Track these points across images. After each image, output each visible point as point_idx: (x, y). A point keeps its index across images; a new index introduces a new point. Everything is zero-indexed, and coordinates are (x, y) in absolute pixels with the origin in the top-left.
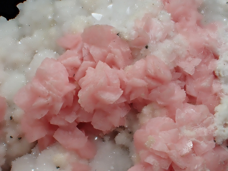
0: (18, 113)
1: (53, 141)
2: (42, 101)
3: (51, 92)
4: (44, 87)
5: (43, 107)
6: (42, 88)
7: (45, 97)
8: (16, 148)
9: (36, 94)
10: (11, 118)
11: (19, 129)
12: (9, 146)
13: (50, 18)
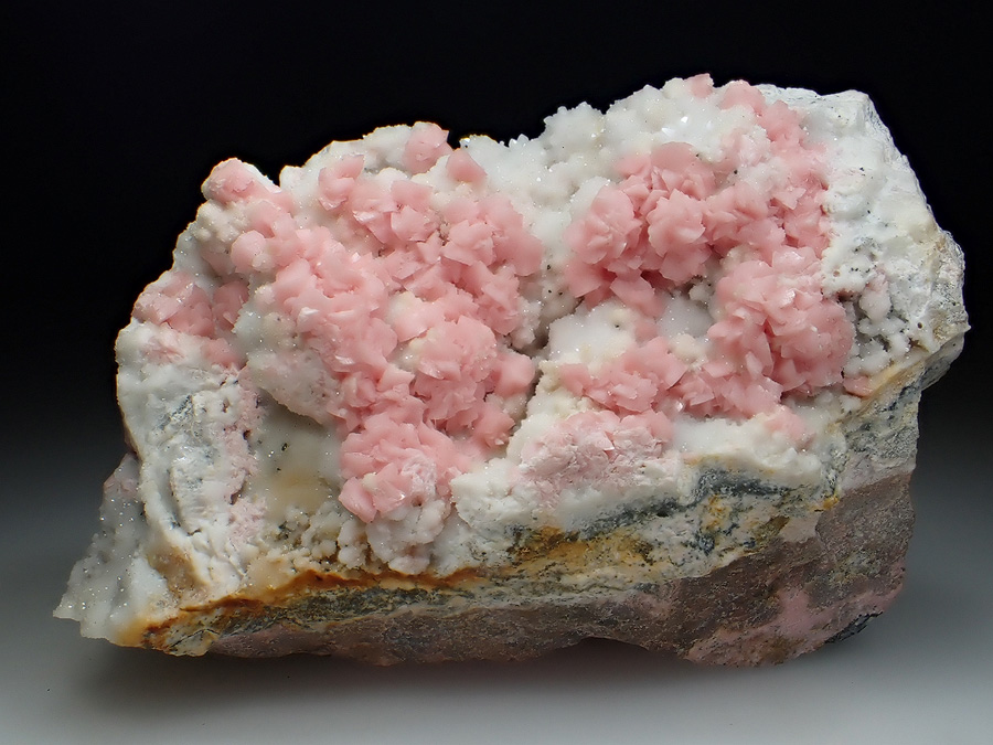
0: (559, 259)
1: (608, 295)
2: (600, 240)
3: (612, 229)
4: (604, 221)
5: (600, 249)
6: (601, 224)
7: (604, 235)
8: (555, 307)
9: (592, 232)
10: (549, 267)
11: (561, 280)
12: (545, 303)
13: (593, 136)
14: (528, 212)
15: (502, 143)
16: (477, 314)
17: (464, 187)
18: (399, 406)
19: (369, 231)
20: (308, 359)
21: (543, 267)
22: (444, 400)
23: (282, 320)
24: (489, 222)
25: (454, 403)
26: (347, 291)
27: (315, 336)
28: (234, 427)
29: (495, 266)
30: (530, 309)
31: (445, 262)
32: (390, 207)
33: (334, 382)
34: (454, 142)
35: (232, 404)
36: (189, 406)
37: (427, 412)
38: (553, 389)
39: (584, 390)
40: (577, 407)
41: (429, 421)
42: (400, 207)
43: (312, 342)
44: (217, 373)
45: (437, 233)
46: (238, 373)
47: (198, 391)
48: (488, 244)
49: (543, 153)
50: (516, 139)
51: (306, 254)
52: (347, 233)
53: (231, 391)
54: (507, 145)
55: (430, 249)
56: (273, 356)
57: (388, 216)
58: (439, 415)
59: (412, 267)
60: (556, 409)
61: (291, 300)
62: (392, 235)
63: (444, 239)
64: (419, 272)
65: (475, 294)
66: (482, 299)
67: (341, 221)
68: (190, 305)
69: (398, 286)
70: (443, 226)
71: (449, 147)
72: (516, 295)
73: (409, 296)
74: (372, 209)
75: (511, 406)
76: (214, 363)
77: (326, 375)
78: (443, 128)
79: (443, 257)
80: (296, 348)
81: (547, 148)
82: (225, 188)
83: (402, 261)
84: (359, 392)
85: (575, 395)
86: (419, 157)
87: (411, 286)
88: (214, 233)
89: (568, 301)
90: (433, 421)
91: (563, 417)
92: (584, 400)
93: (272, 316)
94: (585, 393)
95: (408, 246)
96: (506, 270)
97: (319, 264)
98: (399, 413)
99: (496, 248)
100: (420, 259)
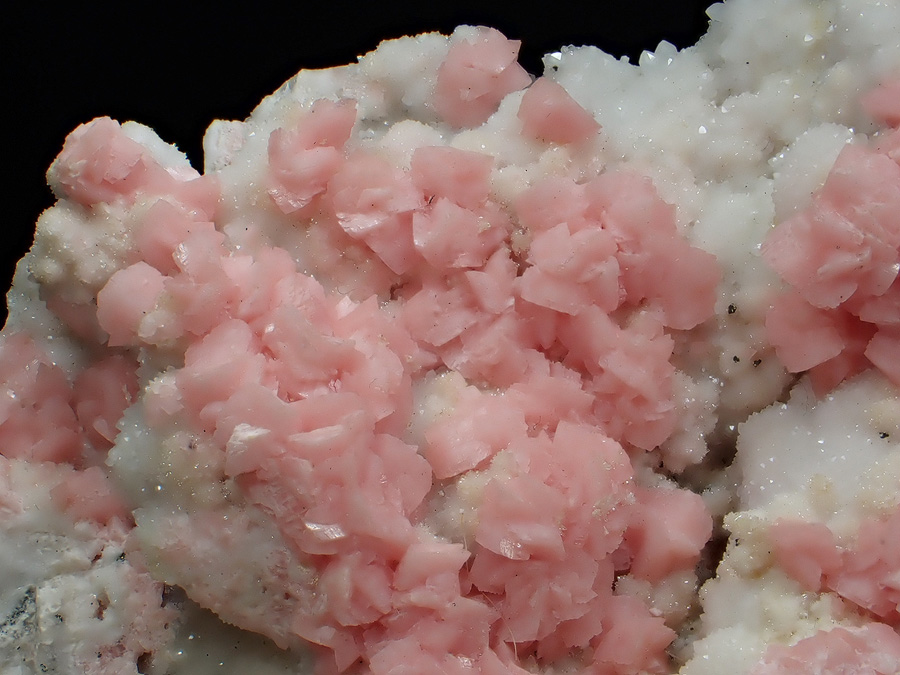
0: (752, 294)
1: (859, 366)
2: (845, 261)
3: (870, 236)
4: (851, 221)
5: (844, 277)
6: (845, 226)
7: (852, 249)
8: (749, 389)
9: (826, 243)
10: (732, 309)
11: (758, 337)
12: (728, 382)
13: (808, 39)
14: (685, 196)
15: (625, 58)
16: (590, 412)
17: (555, 154)
18: (439, 620)
19: (368, 251)
20: (252, 525)
21: (720, 309)
22: (533, 602)
23: (200, 448)
24: (610, 223)
25: (553, 604)
26: (326, 383)
27: (264, 482)
28: (119, 648)
29: (624, 312)
30: (697, 394)
31: (523, 309)
32: (409, 201)
33: (305, 572)
34: (531, 62)
35: (114, 601)
36: (30, 608)
37: (497, 627)
38: (757, 574)
39: (825, 577)
40: (812, 616)
41: (503, 646)
42: (429, 199)
43: (259, 494)
44: (85, 539)
45: (505, 251)
46: (125, 536)
47: (47, 578)
48: (609, 269)
49: (706, 75)
50: (652, 49)
51: (244, 309)
52: (326, 256)
53: (111, 576)
54: (635, 61)
55: (492, 281)
56: (183, 521)
57: (406, 219)
58: (525, 632)
59: (458, 322)
60: (766, 620)
61: (215, 409)
62: (414, 257)
63: (520, 262)
64: (473, 331)
65: (586, 370)
66: (601, 384)
67: (316, 234)
68: (33, 404)
69: (432, 359)
70: (517, 235)
71: (522, 75)
72: (670, 371)
73: (452, 381)
74: (373, 207)
75: (668, 599)
76: (78, 519)
77: (289, 557)
78: (510, 36)
79: (519, 300)
80: (229, 502)
81: (715, 64)
82: (88, 175)
83: (437, 308)
84: (358, 595)
85: (805, 588)
86: (466, 94)
87: (459, 360)
88: (70, 266)
89: (773, 377)
90: (510, 644)
91: (784, 637)
92: (826, 598)
93: (178, 441)
94: (826, 584)
95: (448, 278)
96: (646, 320)
97: (270, 328)
98: (439, 635)
99: (626, 276)
100: (474, 304)
